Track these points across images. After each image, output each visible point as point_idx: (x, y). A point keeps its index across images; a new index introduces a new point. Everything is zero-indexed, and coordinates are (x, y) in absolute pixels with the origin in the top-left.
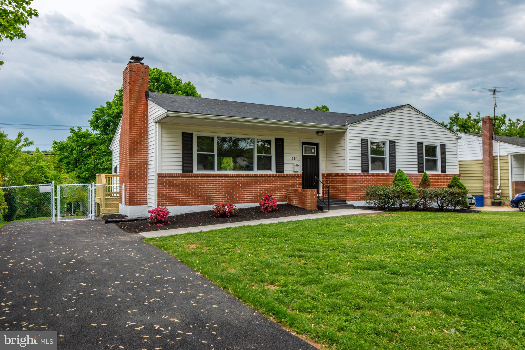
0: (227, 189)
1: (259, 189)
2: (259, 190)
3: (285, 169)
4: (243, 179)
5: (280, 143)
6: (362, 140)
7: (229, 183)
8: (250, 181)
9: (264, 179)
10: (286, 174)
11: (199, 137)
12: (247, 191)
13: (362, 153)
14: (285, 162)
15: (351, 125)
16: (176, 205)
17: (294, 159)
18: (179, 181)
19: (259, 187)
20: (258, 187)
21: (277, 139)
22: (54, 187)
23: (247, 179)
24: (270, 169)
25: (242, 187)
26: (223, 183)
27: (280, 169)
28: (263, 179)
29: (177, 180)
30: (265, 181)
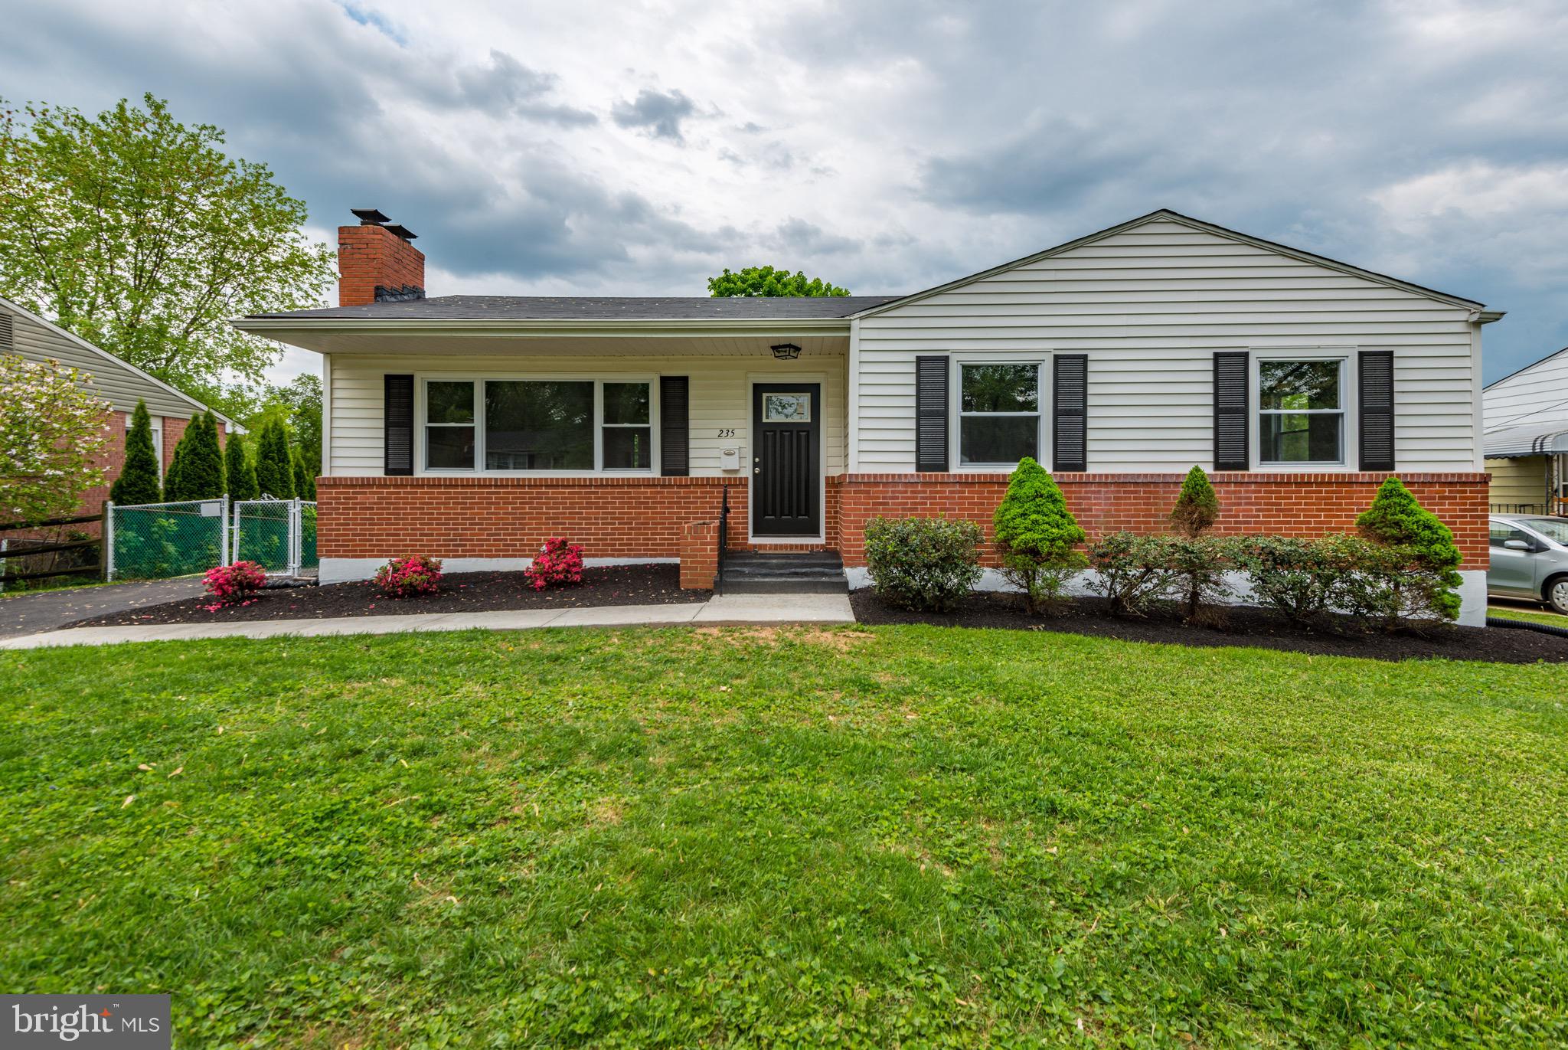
0: (502, 519)
1: (602, 519)
2: (603, 524)
3: (692, 463)
4: (553, 493)
5: (676, 390)
6: (919, 359)
7: (510, 503)
8: (574, 498)
9: (618, 493)
10: (697, 479)
11: (433, 387)
12: (565, 524)
13: (918, 407)
14: (692, 444)
15: (868, 312)
16: (364, 557)
17: (724, 434)
18: (371, 497)
19: (603, 513)
20: (598, 513)
21: (664, 380)
22: (226, 506)
23: (564, 493)
24: (645, 464)
25: (549, 513)
26: (492, 503)
27: (676, 462)
28: (614, 493)
29: (365, 493)
30: (623, 498)
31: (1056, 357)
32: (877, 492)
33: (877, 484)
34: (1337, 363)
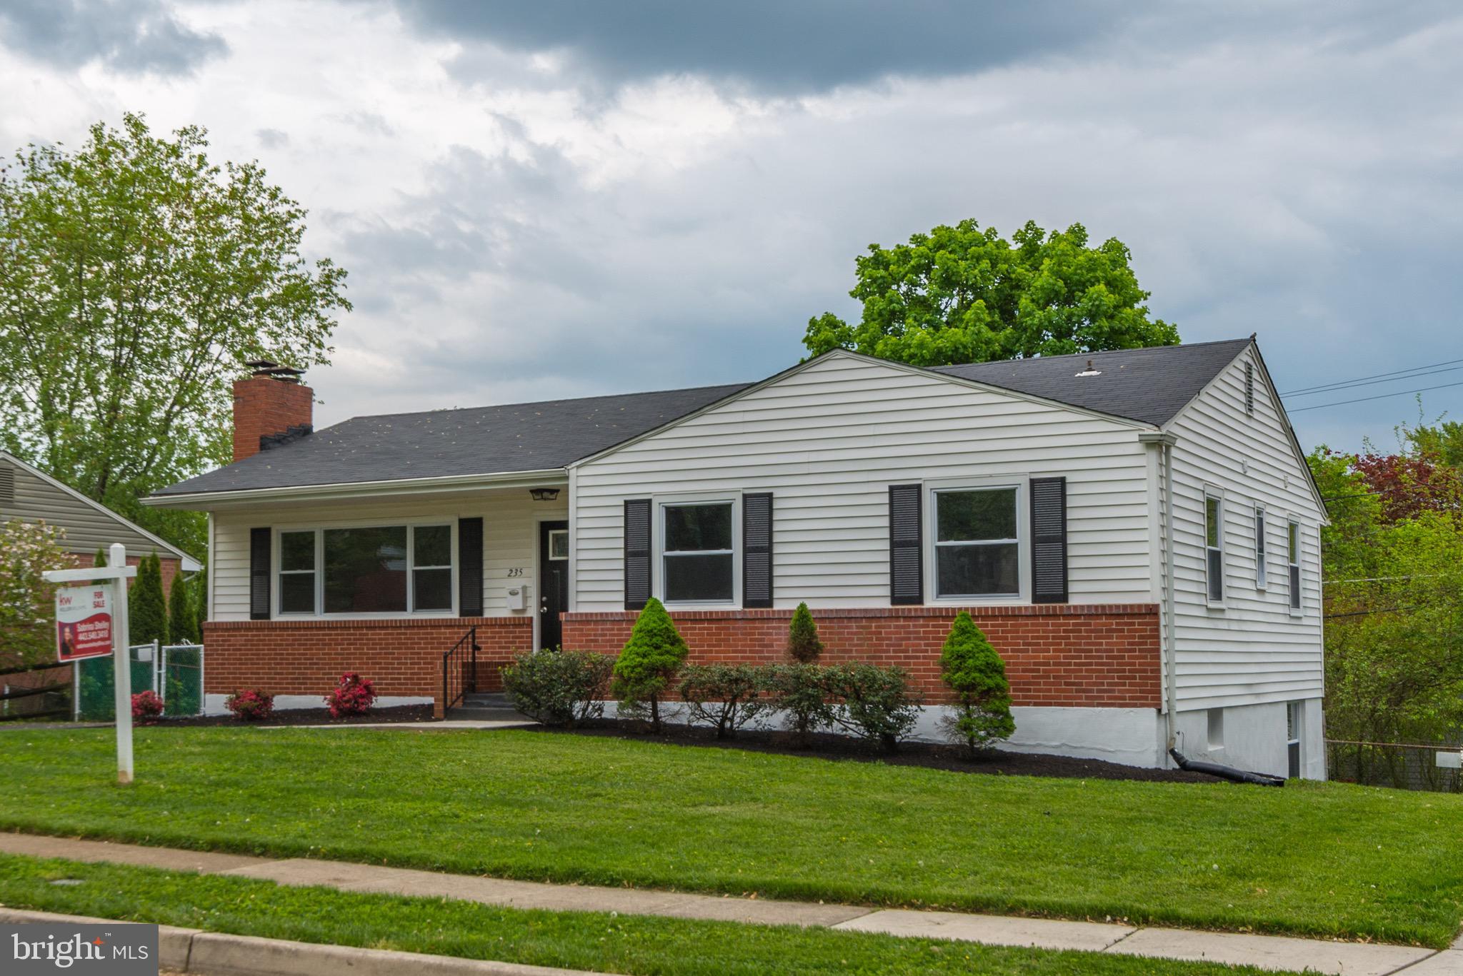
0: (333, 659)
1: (411, 659)
2: (411, 664)
3: (486, 604)
4: (372, 634)
5: (472, 530)
6: (626, 502)
7: (340, 644)
8: (387, 639)
9: (424, 634)
10: (491, 619)
11: (286, 538)
12: (380, 663)
13: (626, 548)
14: (486, 584)
15: (583, 461)
17: (513, 574)
18: (239, 639)
19: (412, 654)
20: (406, 654)
21: (464, 523)
22: (156, 651)
23: (380, 634)
24: (447, 605)
25: (368, 654)
26: (325, 645)
27: (473, 604)
28: (419, 634)
29: (235, 636)
30: (427, 638)
31: (745, 496)
32: (589, 630)
33: (588, 622)
34: (1013, 491)
